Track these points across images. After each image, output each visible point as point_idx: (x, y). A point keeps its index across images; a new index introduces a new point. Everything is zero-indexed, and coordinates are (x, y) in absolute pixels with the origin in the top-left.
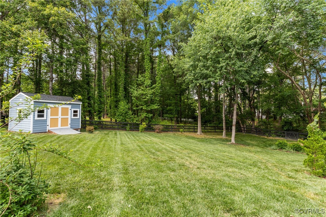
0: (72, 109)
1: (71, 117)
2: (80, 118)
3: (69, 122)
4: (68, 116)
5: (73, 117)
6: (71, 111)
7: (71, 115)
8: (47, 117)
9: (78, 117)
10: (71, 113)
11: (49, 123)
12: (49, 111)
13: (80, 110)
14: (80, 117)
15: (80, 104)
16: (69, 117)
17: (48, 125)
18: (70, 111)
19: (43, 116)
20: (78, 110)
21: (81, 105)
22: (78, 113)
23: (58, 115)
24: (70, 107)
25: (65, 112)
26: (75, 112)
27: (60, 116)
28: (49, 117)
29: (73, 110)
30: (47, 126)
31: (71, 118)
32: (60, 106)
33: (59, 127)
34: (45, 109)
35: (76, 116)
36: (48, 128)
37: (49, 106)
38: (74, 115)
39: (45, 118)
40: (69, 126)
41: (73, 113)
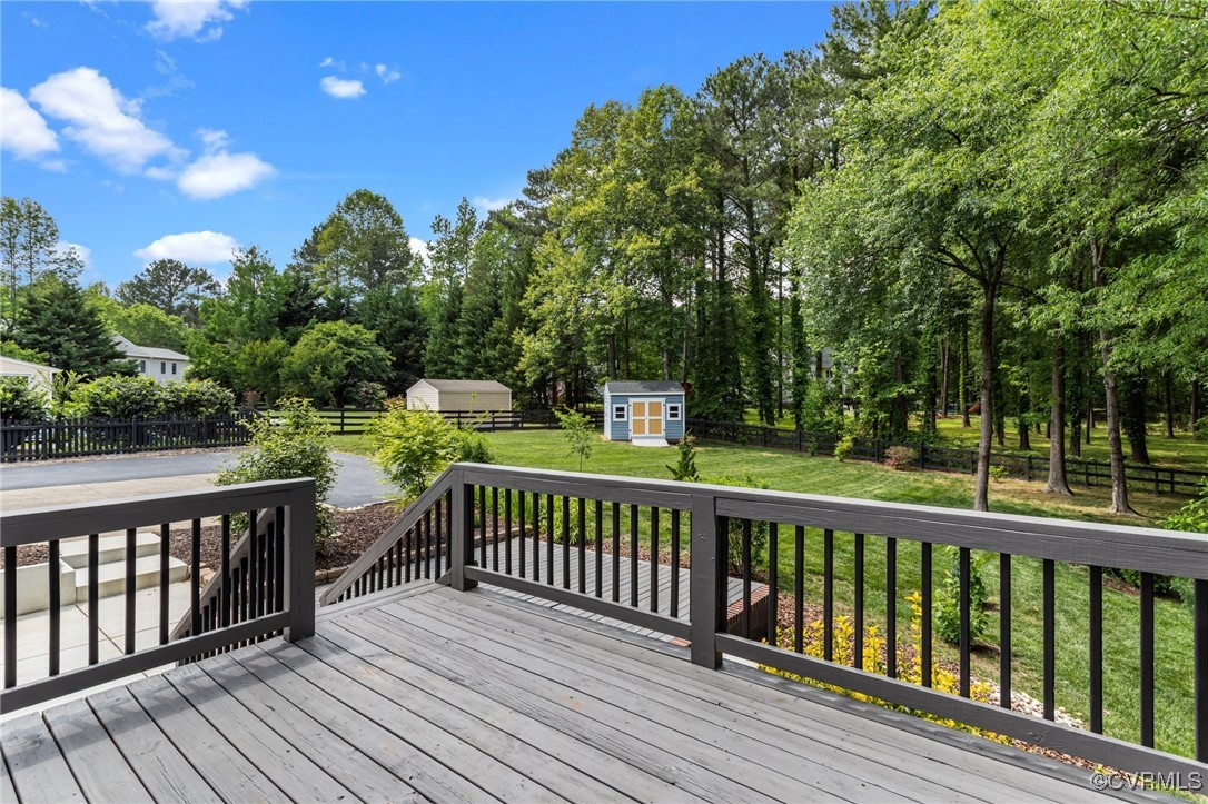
0: (667, 404)
1: (666, 418)
2: (682, 421)
3: (663, 426)
4: (660, 416)
5: (669, 419)
6: (666, 409)
7: (666, 415)
8: (629, 418)
9: (679, 419)
10: (666, 412)
11: (631, 427)
12: (631, 408)
13: (682, 406)
14: (682, 418)
15: (682, 395)
16: (662, 418)
17: (631, 431)
18: (663, 408)
19: (622, 416)
20: (679, 405)
21: (684, 397)
22: (679, 412)
23: (644, 416)
24: (663, 400)
25: (655, 409)
26: (672, 409)
27: (647, 417)
28: (632, 418)
29: (669, 405)
31: (666, 421)
32: (647, 401)
33: (647, 433)
34: (625, 406)
35: (676, 415)
36: (631, 434)
37: (632, 401)
38: (672, 415)
39: (625, 419)
40: (663, 433)
41: (669, 412)
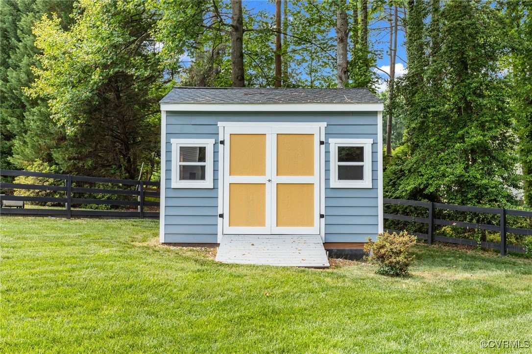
0: (331, 140)
1: (327, 180)
2: (374, 188)
3: (319, 204)
4: (310, 172)
5: (335, 183)
6: (327, 152)
7: (327, 170)
8: (215, 180)
9: (366, 182)
10: (327, 161)
11: (223, 204)
12: (224, 152)
13: (374, 144)
14: (374, 180)
15: (375, 113)
16: (316, 179)
17: (221, 216)
18: (318, 152)
20: (366, 143)
21: (380, 120)
22: (367, 164)
23: (262, 172)
24: (316, 128)
27: (270, 176)
28: (226, 179)
29: (335, 143)
30: (220, 219)
31: (327, 188)
32: (271, 129)
33: (270, 225)
34: (208, 143)
35: (357, 174)
36: (223, 226)
37: (226, 128)
38: (344, 173)
39: (208, 183)
40: (318, 227)
41: (335, 164)
